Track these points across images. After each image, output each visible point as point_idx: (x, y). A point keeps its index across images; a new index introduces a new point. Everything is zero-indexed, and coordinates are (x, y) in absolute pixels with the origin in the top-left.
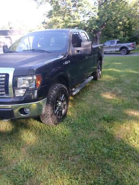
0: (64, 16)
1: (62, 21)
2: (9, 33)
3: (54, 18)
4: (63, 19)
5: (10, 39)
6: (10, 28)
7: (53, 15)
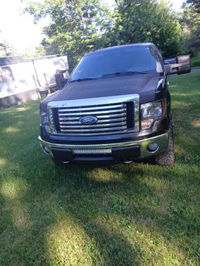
0: (72, 30)
1: (71, 38)
2: (7, 62)
3: (60, 35)
4: (72, 36)
5: (10, 70)
6: (8, 55)
7: (57, 31)
